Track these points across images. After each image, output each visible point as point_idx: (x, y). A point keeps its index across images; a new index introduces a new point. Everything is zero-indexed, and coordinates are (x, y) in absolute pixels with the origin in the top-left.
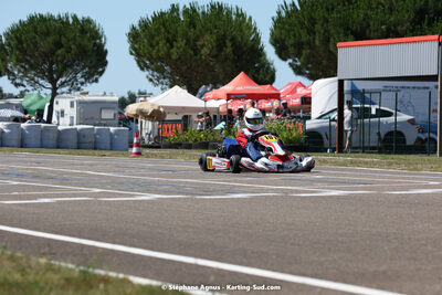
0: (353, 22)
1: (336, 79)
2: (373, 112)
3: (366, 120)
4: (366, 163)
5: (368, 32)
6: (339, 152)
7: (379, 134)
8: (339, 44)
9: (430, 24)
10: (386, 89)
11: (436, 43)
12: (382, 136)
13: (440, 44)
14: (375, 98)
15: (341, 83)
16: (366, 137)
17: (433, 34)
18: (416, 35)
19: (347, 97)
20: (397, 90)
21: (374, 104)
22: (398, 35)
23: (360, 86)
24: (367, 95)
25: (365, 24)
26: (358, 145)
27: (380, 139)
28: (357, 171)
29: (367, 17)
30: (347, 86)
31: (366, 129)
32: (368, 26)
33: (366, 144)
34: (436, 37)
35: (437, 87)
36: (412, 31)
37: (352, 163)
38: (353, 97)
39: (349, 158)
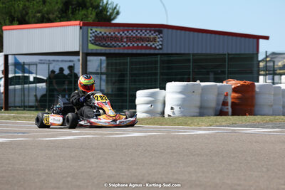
0: (15, 11)
1: (2, 54)
2: (31, 79)
3: (26, 86)
4: (25, 118)
5: (27, 18)
6: (5, 110)
7: (36, 96)
8: (4, 28)
9: (73, 13)
10: (42, 62)
11: (78, 27)
12: (39, 98)
13: (81, 28)
14: (32, 68)
15: (6, 57)
16: (26, 99)
17: (76, 20)
18: (63, 21)
19: (11, 68)
20: (49, 63)
21: (32, 73)
22: (49, 21)
23: (21, 59)
24: (26, 67)
25: (24, 12)
26: (19, 105)
27: (36, 100)
28: (18, 123)
29: (25, 8)
30: (11, 60)
31: (26, 93)
32: (27, 13)
33: (26, 104)
34: (78, 22)
35: (79, 60)
36: (60, 18)
37: (14, 117)
38: (15, 67)
39: (12, 114)
